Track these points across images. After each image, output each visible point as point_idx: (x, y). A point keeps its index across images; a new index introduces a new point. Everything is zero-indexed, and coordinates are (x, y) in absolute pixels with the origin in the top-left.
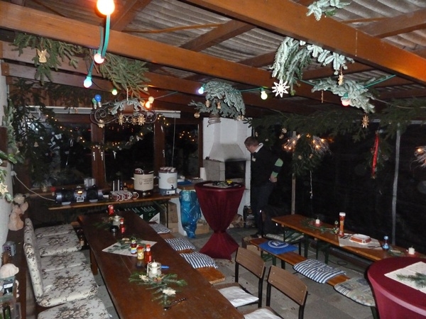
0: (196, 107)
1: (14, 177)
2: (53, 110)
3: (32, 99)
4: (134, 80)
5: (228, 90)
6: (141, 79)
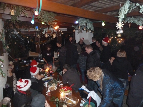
0: (74, 27)
1: (8, 55)
2: (21, 30)
3: (12, 26)
4: (51, 20)
5: (88, 22)
6: (54, 20)
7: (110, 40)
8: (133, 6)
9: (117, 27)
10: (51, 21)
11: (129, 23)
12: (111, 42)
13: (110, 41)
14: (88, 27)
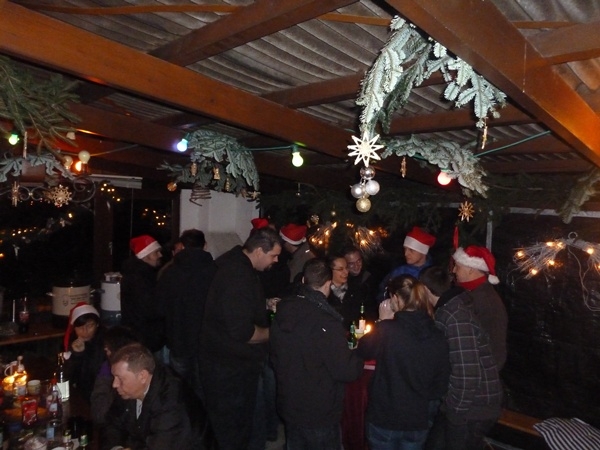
4: (43, 115)
5: (231, 146)
6: (60, 115)
7: (327, 233)
8: (418, 72)
9: (355, 157)
10: (41, 118)
11: (402, 157)
12: (329, 244)
13: (327, 240)
14: (231, 169)
